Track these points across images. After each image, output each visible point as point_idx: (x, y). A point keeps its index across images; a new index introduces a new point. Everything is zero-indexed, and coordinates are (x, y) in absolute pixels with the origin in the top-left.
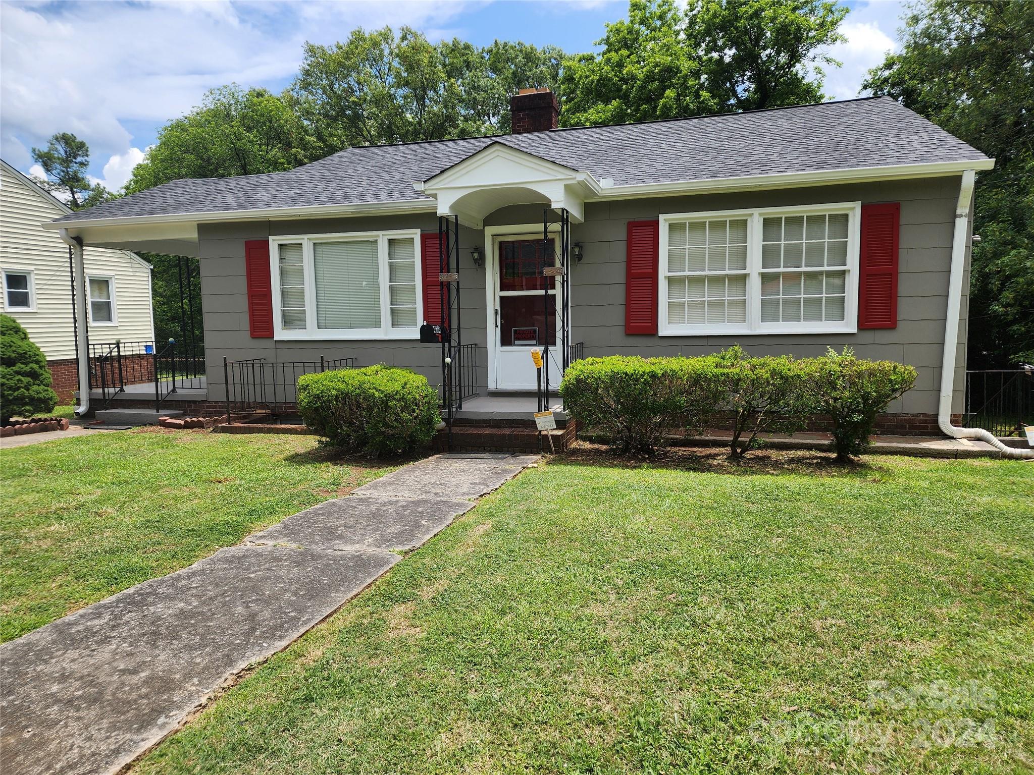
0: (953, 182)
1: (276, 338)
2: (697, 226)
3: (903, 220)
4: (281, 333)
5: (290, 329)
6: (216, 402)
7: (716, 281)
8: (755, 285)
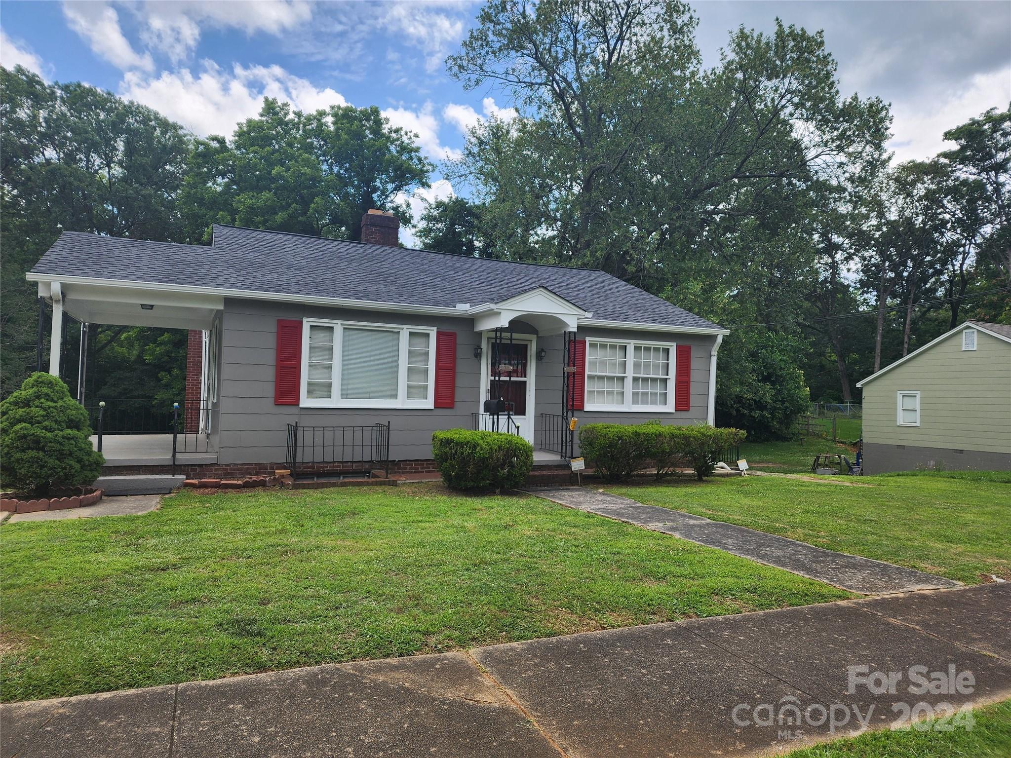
0: (712, 338)
1: (301, 406)
2: (603, 346)
3: (692, 354)
4: (305, 402)
5: (311, 397)
6: (227, 465)
7: (611, 378)
8: (629, 382)
